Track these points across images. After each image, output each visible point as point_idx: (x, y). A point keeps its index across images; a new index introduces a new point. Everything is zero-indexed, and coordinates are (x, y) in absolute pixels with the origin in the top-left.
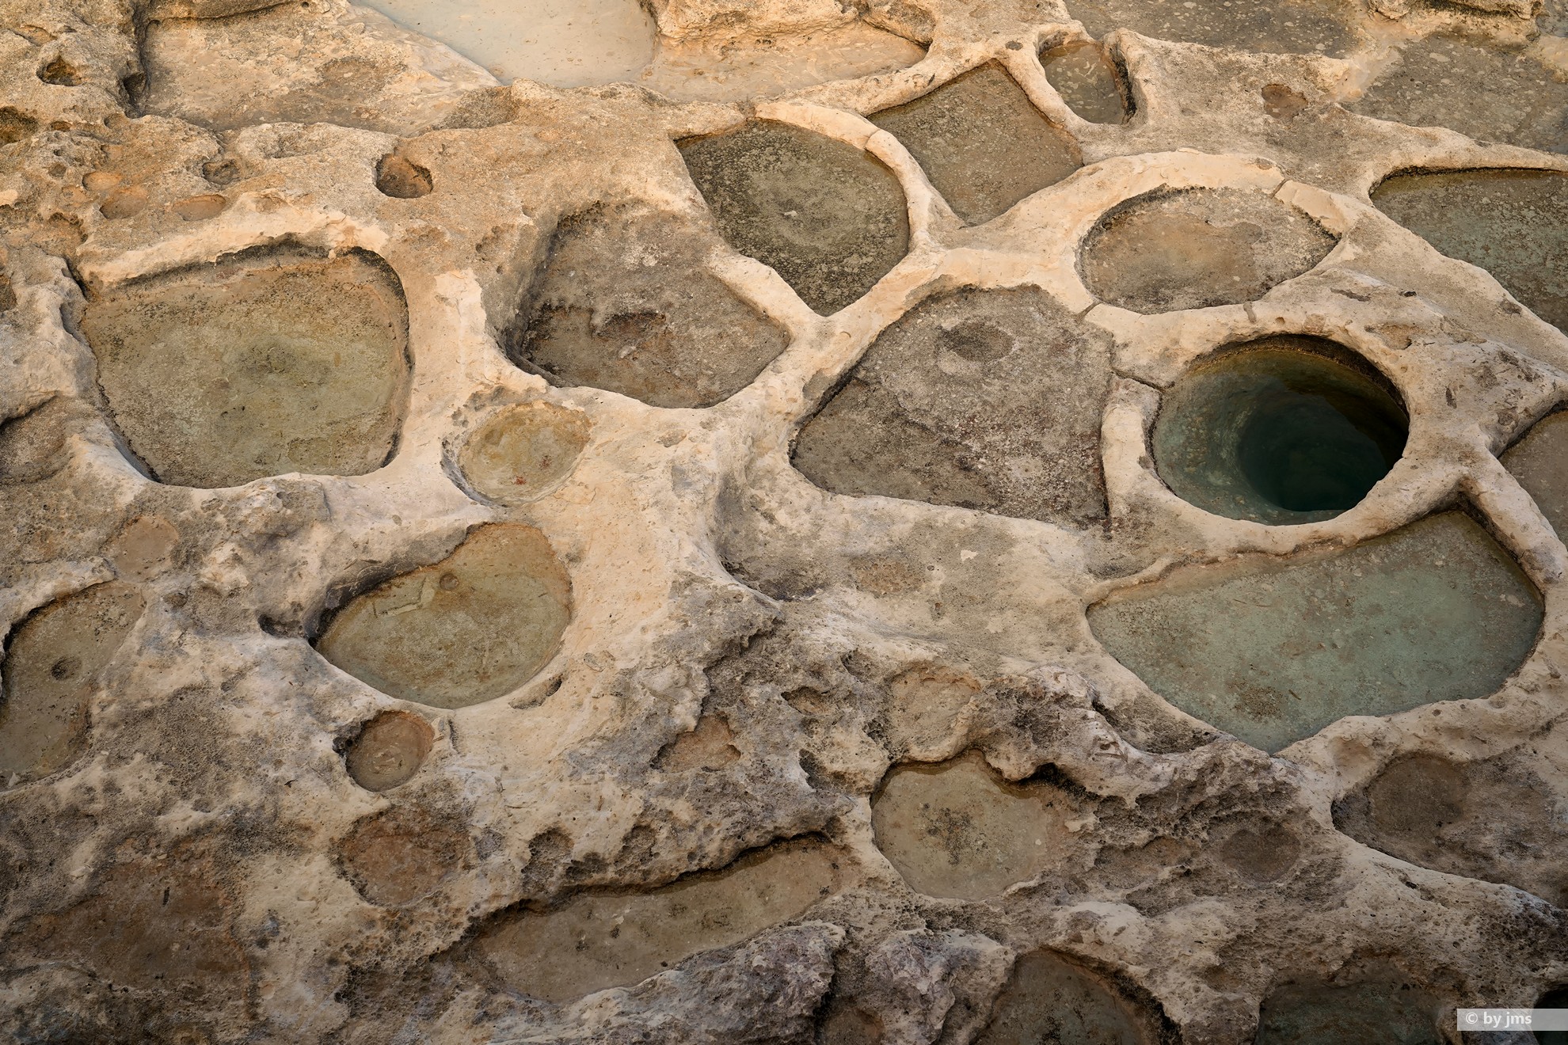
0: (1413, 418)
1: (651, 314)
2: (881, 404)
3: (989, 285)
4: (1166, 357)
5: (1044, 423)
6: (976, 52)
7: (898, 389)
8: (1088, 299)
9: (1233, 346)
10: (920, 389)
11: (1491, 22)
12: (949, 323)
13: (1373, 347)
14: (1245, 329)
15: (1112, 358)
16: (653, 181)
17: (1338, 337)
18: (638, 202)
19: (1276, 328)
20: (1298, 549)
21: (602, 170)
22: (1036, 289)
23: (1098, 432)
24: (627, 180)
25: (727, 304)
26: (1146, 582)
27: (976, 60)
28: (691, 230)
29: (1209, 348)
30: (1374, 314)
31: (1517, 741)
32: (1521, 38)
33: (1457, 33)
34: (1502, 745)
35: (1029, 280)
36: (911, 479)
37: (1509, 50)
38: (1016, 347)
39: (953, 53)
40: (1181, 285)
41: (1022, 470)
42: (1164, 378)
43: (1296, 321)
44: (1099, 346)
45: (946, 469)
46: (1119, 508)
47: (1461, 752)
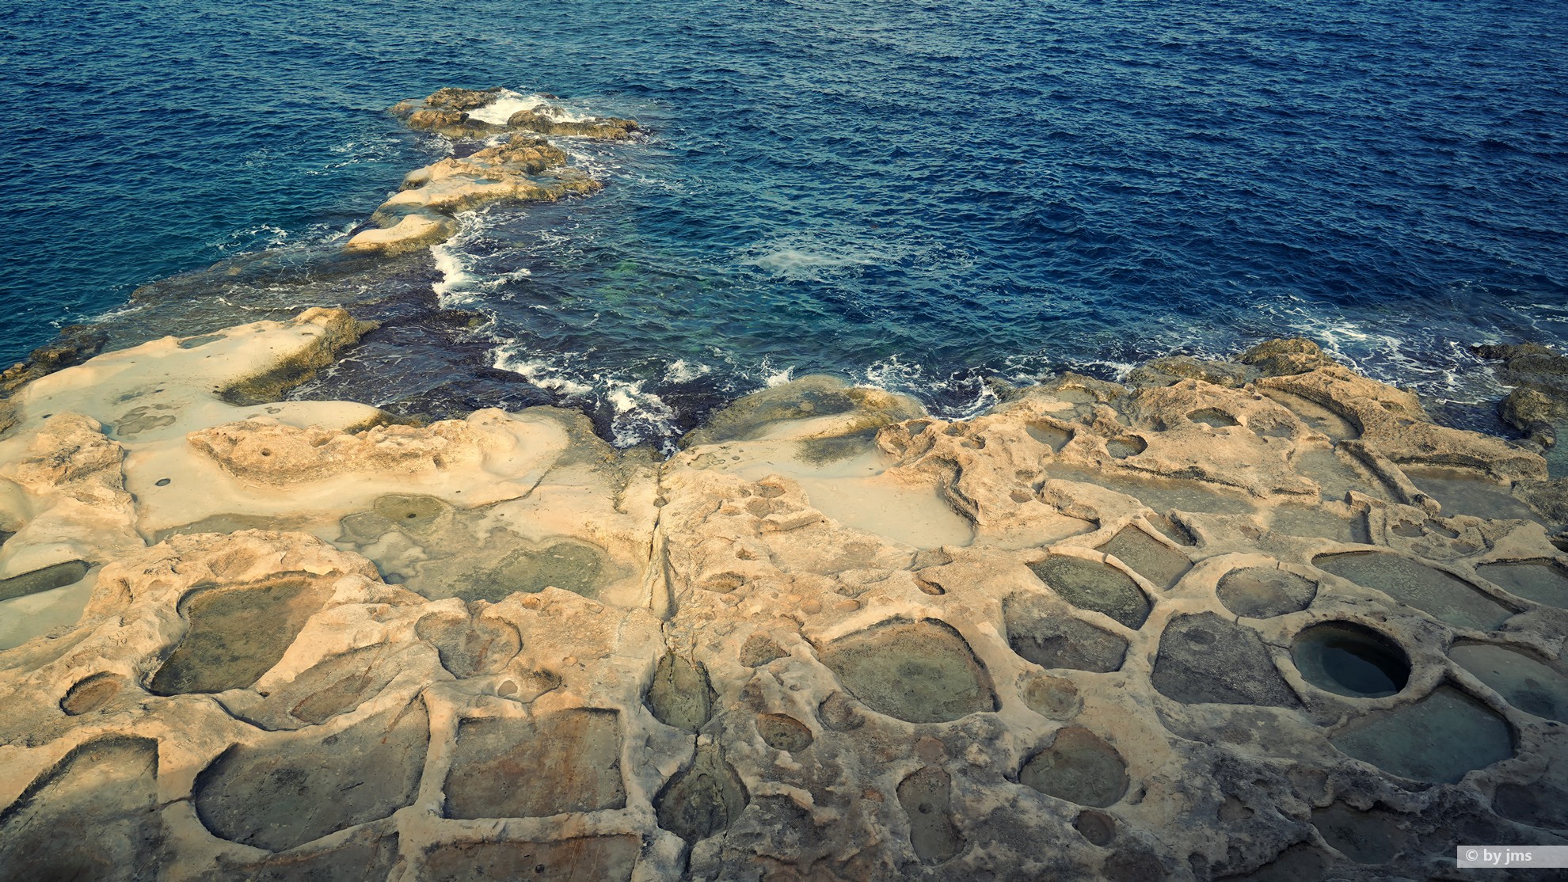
0: (1406, 649)
1: (1060, 637)
2: (1177, 666)
3: (1192, 613)
4: (1283, 635)
5: (1250, 667)
6: (1123, 521)
7: (1180, 659)
8: (1235, 617)
9: (1308, 628)
10: (1190, 658)
11: (1302, 497)
12: (1184, 630)
13: (1371, 622)
14: (1312, 621)
15: (1260, 638)
16: (1029, 581)
17: (1353, 620)
18: (1026, 591)
19: (1324, 619)
20: (1395, 706)
21: (1010, 578)
22: (1211, 613)
23: (1275, 668)
24: (1020, 582)
25: (1089, 630)
26: (1343, 726)
27: (1124, 525)
28: (1052, 601)
29: (1299, 630)
30: (1365, 610)
31: (1540, 774)
32: (1317, 503)
33: (1290, 503)
34: (1536, 777)
35: (1208, 608)
36: (1210, 696)
37: (1313, 508)
38: (1217, 637)
39: (1115, 522)
40: (1265, 606)
41: (1252, 687)
42: (1287, 644)
43: (1332, 615)
44: (1250, 634)
45: (1221, 690)
46: (1306, 699)
47: (1523, 782)
